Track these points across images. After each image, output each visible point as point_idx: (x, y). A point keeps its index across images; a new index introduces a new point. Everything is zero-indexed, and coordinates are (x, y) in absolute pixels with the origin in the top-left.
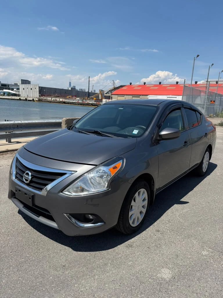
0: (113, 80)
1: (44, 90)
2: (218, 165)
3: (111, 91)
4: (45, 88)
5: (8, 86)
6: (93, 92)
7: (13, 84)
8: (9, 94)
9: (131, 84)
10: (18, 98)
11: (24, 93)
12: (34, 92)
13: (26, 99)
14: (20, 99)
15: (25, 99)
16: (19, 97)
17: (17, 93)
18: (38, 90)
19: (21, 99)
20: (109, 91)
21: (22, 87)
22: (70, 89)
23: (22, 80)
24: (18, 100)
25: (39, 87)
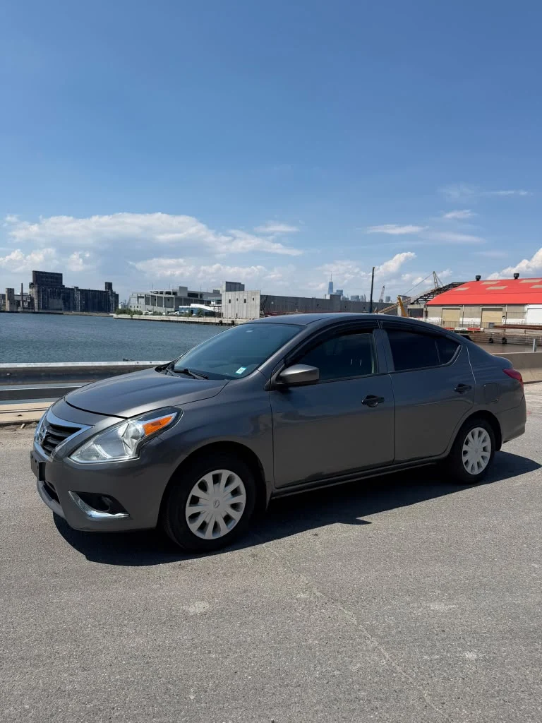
0: (434, 272)
1: (272, 303)
3: (425, 297)
4: (273, 298)
5: (201, 297)
6: (384, 302)
7: (211, 291)
8: (201, 313)
9: (478, 278)
10: (217, 320)
11: (230, 311)
12: (249, 309)
13: (233, 322)
14: (221, 323)
15: (230, 322)
16: (220, 319)
17: (217, 310)
18: (258, 301)
19: (223, 322)
20: (421, 297)
21: (226, 296)
22: (328, 297)
23: (227, 282)
24: (217, 324)
25: (262, 297)
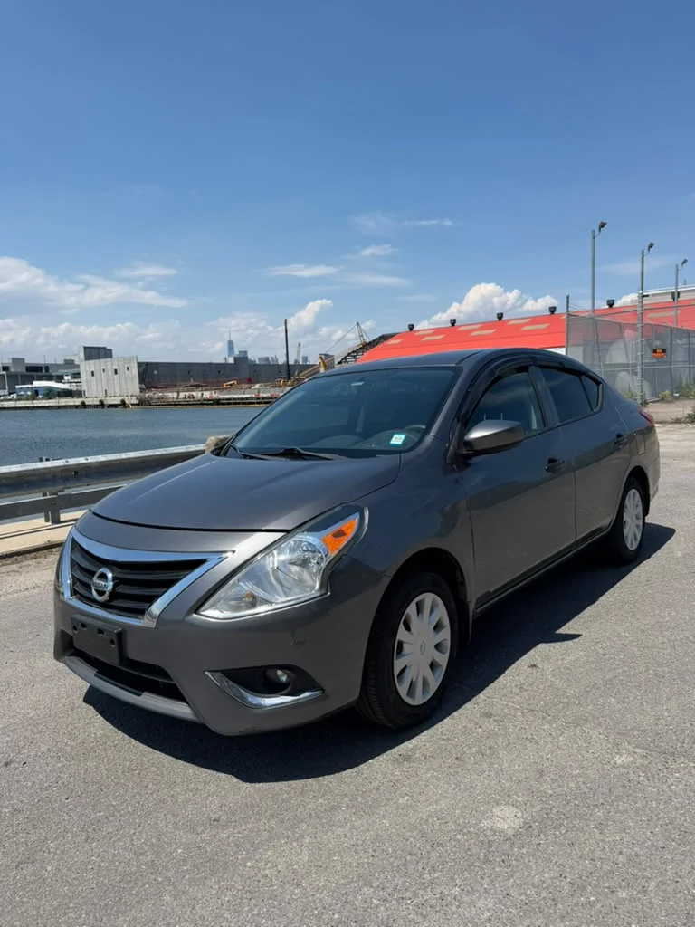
0: (358, 323)
1: (156, 372)
2: (677, 531)
3: (354, 354)
4: (157, 365)
5: (47, 370)
6: (301, 363)
7: (61, 362)
8: (50, 393)
9: (411, 327)
10: (77, 401)
11: (94, 387)
12: (123, 382)
13: (101, 401)
14: (84, 405)
15: (98, 403)
16: (81, 400)
17: (74, 387)
18: (135, 371)
19: (87, 403)
20: (349, 354)
21: (86, 368)
22: (231, 361)
23: (85, 348)
24: (77, 407)
25: (140, 365)
